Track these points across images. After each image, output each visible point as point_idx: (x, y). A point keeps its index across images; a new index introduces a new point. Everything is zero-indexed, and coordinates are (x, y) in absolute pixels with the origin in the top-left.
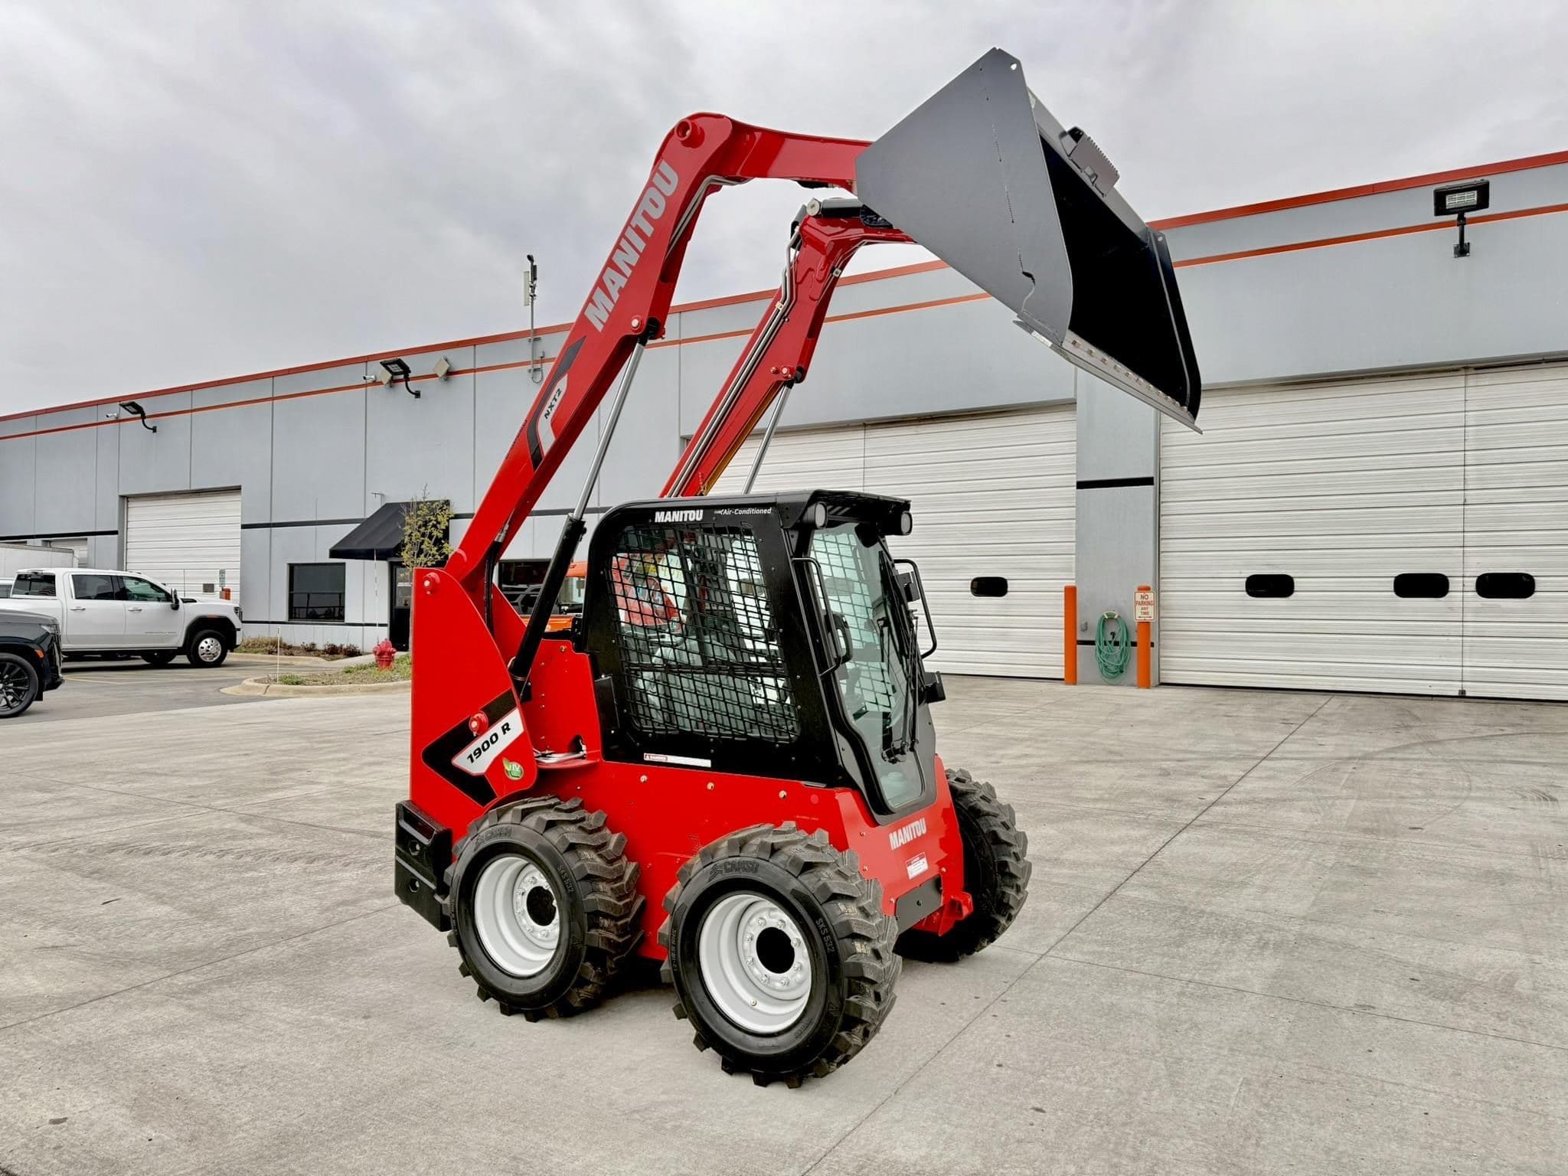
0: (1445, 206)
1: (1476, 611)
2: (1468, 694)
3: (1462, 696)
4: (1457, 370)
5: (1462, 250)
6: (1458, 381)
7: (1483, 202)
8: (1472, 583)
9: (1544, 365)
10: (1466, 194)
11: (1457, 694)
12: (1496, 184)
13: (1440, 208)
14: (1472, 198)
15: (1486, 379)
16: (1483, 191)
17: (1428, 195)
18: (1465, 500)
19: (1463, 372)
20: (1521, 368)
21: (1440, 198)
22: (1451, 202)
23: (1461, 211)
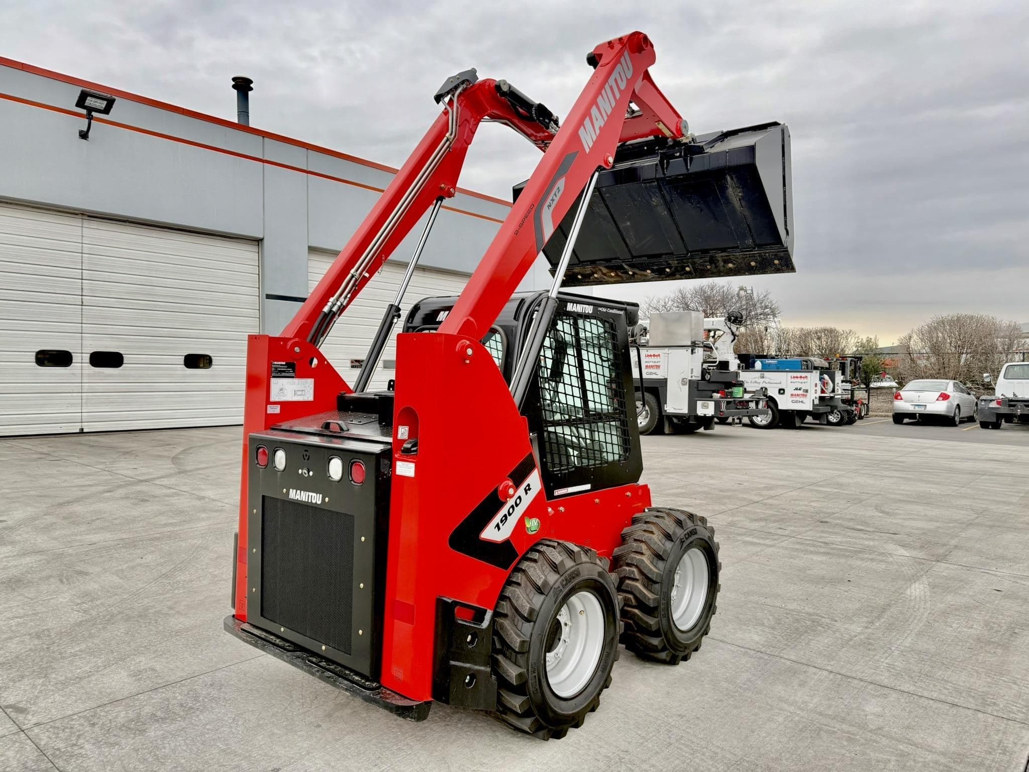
0: (84, 103)
1: (89, 375)
2: (85, 430)
3: (82, 432)
4: (77, 214)
5: (84, 135)
6: (77, 222)
7: (107, 111)
8: (87, 358)
9: (127, 224)
10: (99, 101)
11: (78, 431)
12: (119, 102)
13: (81, 103)
14: (102, 104)
15: (94, 224)
16: (110, 103)
17: (77, 91)
18: (82, 302)
19: (80, 216)
20: (114, 222)
21: (83, 96)
22: (90, 102)
23: (90, 110)
